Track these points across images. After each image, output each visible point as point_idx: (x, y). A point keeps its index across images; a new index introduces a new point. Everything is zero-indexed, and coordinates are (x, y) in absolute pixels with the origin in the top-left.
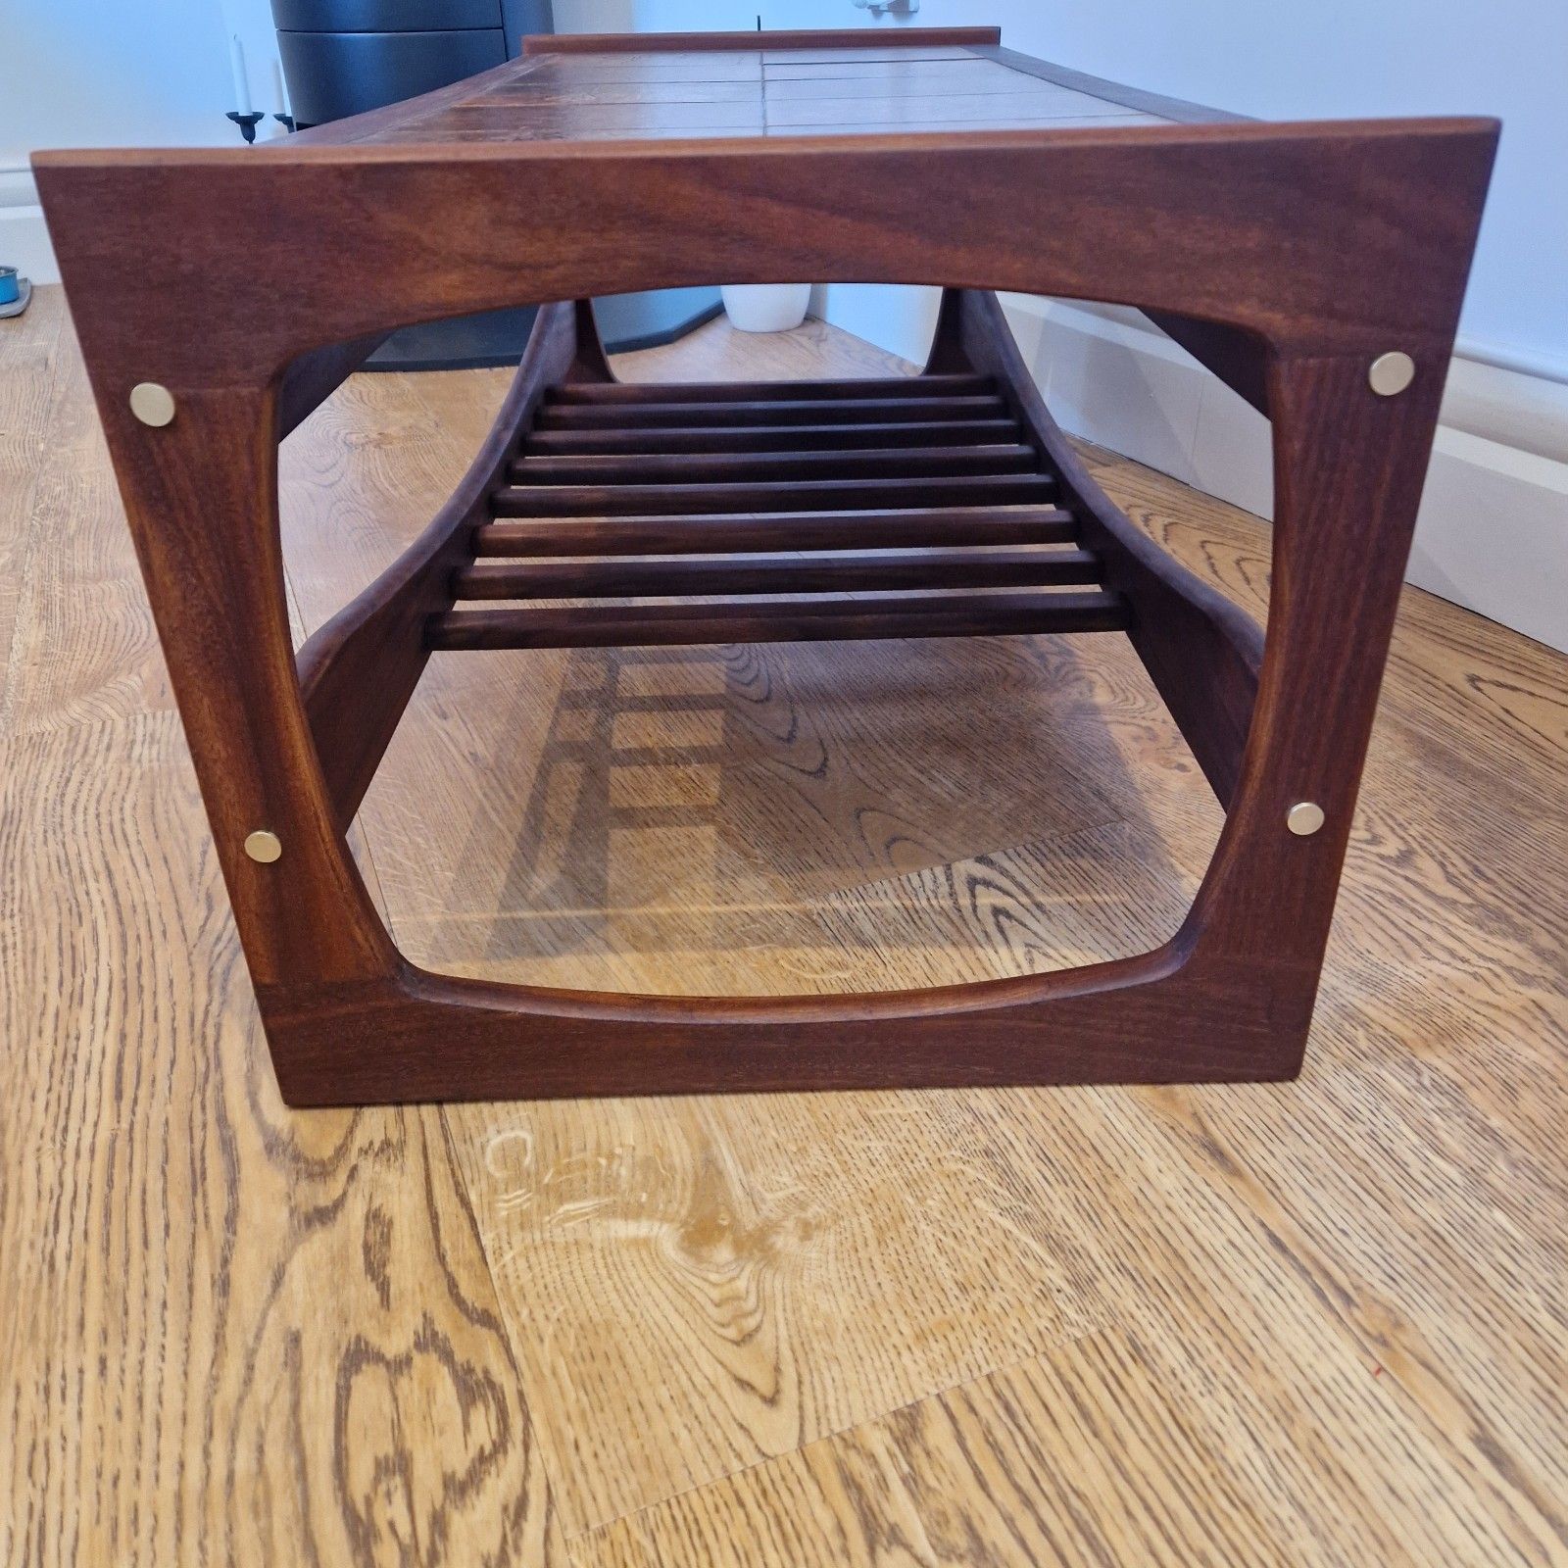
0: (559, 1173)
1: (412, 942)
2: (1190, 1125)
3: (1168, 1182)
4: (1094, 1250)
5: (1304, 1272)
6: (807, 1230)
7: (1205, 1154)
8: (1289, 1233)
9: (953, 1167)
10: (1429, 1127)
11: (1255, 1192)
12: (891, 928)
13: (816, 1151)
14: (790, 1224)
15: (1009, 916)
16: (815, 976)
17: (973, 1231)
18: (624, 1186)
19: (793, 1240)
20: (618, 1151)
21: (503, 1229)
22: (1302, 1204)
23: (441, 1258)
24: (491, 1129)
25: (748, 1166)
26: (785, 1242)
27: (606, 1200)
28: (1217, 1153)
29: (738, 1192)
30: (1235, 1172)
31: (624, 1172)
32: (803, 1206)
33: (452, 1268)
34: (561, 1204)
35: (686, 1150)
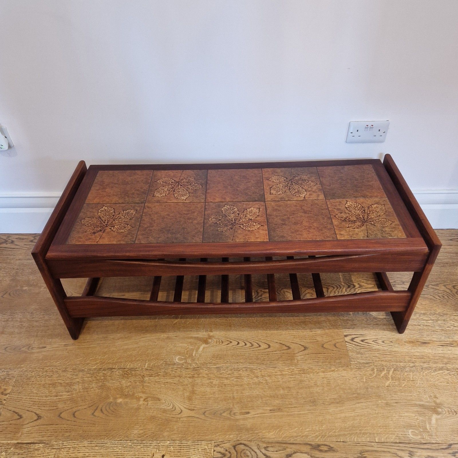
0: (420, 428)
1: (348, 438)
2: (419, 343)
3: (430, 351)
4: (442, 365)
5: (447, 346)
6: (435, 397)
7: (424, 344)
8: (440, 343)
9: (424, 374)
10: (422, 319)
11: (432, 343)
12: (363, 358)
13: (419, 390)
14: (434, 399)
15: (364, 340)
16: (375, 374)
17: (438, 378)
18: (424, 419)
19: (438, 400)
20: (416, 418)
21: (432, 439)
22: (435, 339)
23: (437, 449)
24: (408, 436)
25: (422, 401)
26: (438, 401)
27: (427, 423)
28: (425, 343)
29: (427, 404)
30: (429, 343)
31: (421, 418)
32: (431, 396)
33: (439, 448)
34: (427, 429)
35: (417, 408)
